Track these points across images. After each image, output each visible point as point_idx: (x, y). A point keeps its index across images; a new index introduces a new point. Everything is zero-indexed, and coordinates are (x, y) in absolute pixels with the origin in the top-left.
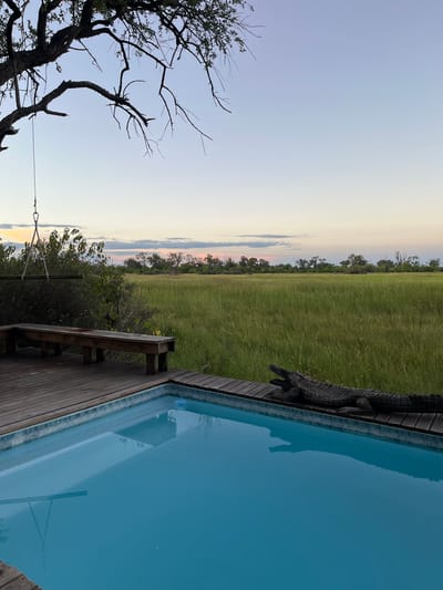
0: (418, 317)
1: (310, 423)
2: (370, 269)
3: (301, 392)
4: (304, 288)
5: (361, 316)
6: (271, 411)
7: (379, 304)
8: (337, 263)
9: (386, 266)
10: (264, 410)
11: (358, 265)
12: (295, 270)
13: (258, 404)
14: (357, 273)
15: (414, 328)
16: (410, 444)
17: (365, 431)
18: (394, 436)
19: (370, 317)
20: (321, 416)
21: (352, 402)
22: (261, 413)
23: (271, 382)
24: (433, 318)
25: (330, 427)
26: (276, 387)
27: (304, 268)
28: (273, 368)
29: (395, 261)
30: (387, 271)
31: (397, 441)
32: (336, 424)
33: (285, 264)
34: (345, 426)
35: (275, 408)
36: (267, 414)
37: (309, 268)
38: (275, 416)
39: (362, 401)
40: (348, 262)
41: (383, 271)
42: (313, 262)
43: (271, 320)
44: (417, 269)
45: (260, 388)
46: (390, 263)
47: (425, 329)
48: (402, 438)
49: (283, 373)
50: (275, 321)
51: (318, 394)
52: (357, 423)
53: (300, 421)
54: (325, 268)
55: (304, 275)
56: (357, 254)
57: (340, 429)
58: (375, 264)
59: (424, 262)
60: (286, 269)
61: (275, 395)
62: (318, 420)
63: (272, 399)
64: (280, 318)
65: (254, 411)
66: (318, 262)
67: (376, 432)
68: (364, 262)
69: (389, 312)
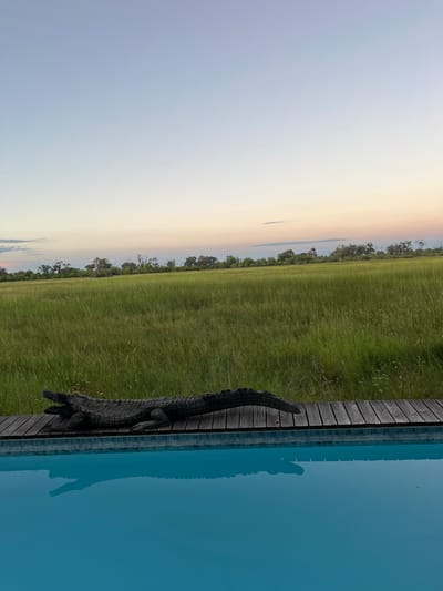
0: (170, 314)
1: (101, 451)
2: (115, 272)
3: (87, 417)
4: (53, 295)
5: (117, 319)
6: (49, 448)
7: (132, 306)
8: (82, 268)
9: (130, 269)
10: (40, 448)
11: (103, 269)
12: (37, 277)
13: (32, 443)
14: (103, 276)
15: (169, 324)
16: (209, 447)
17: (163, 444)
18: (193, 442)
19: (127, 319)
20: (113, 440)
21: (146, 416)
22: (36, 453)
23: (47, 412)
24: (182, 313)
25: (125, 450)
26: (53, 416)
27: (47, 274)
28: (48, 395)
29: (137, 263)
30: (131, 273)
31: (196, 447)
32: (130, 445)
33: (25, 270)
34: (142, 444)
35: (55, 442)
36: (44, 453)
37: (53, 273)
38: (56, 452)
39: (156, 413)
40: (93, 266)
41: (127, 273)
42: (56, 267)
43: (20, 334)
44: (158, 270)
45: (31, 422)
46: (133, 265)
47: (179, 324)
48: (201, 443)
49: (62, 398)
50: (26, 335)
51: (106, 415)
52: (153, 438)
53: (89, 451)
54: (69, 273)
55: (49, 281)
56: (101, 258)
57: (136, 449)
58: (120, 267)
59: (163, 263)
60: (28, 276)
61: (53, 427)
62: (109, 445)
63: (50, 433)
64: (30, 330)
65: (27, 453)
66: (62, 267)
67: (174, 443)
68: (109, 266)
69: (143, 312)
